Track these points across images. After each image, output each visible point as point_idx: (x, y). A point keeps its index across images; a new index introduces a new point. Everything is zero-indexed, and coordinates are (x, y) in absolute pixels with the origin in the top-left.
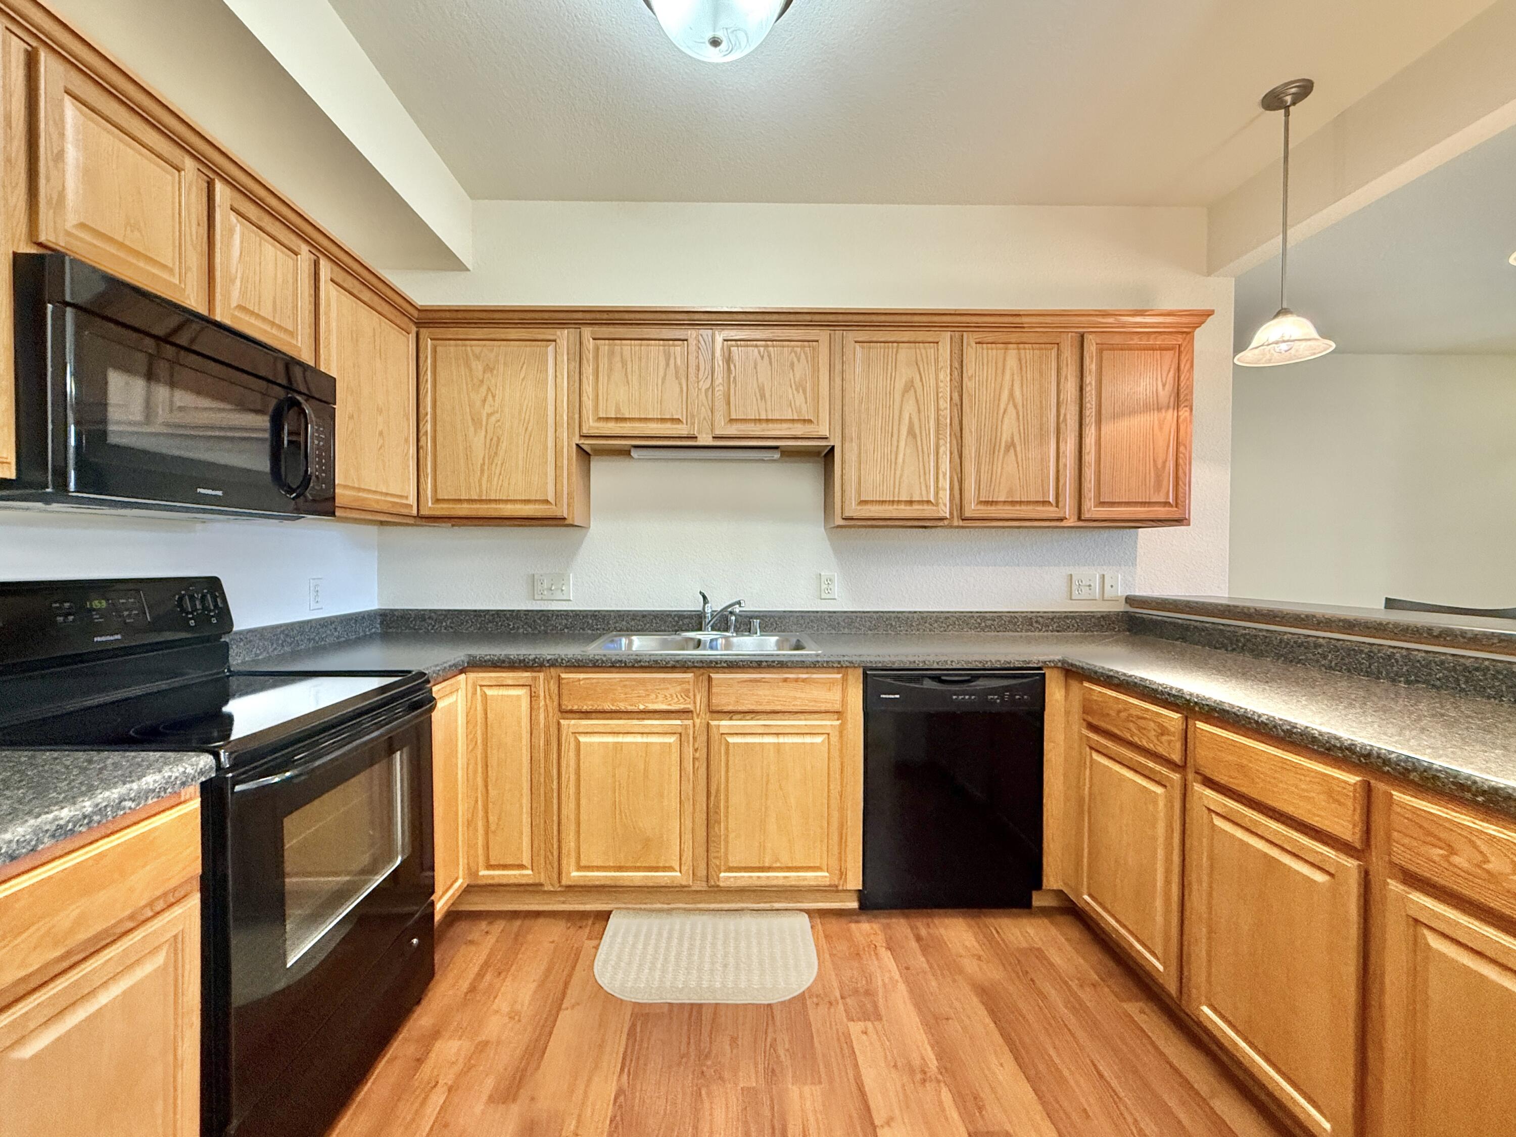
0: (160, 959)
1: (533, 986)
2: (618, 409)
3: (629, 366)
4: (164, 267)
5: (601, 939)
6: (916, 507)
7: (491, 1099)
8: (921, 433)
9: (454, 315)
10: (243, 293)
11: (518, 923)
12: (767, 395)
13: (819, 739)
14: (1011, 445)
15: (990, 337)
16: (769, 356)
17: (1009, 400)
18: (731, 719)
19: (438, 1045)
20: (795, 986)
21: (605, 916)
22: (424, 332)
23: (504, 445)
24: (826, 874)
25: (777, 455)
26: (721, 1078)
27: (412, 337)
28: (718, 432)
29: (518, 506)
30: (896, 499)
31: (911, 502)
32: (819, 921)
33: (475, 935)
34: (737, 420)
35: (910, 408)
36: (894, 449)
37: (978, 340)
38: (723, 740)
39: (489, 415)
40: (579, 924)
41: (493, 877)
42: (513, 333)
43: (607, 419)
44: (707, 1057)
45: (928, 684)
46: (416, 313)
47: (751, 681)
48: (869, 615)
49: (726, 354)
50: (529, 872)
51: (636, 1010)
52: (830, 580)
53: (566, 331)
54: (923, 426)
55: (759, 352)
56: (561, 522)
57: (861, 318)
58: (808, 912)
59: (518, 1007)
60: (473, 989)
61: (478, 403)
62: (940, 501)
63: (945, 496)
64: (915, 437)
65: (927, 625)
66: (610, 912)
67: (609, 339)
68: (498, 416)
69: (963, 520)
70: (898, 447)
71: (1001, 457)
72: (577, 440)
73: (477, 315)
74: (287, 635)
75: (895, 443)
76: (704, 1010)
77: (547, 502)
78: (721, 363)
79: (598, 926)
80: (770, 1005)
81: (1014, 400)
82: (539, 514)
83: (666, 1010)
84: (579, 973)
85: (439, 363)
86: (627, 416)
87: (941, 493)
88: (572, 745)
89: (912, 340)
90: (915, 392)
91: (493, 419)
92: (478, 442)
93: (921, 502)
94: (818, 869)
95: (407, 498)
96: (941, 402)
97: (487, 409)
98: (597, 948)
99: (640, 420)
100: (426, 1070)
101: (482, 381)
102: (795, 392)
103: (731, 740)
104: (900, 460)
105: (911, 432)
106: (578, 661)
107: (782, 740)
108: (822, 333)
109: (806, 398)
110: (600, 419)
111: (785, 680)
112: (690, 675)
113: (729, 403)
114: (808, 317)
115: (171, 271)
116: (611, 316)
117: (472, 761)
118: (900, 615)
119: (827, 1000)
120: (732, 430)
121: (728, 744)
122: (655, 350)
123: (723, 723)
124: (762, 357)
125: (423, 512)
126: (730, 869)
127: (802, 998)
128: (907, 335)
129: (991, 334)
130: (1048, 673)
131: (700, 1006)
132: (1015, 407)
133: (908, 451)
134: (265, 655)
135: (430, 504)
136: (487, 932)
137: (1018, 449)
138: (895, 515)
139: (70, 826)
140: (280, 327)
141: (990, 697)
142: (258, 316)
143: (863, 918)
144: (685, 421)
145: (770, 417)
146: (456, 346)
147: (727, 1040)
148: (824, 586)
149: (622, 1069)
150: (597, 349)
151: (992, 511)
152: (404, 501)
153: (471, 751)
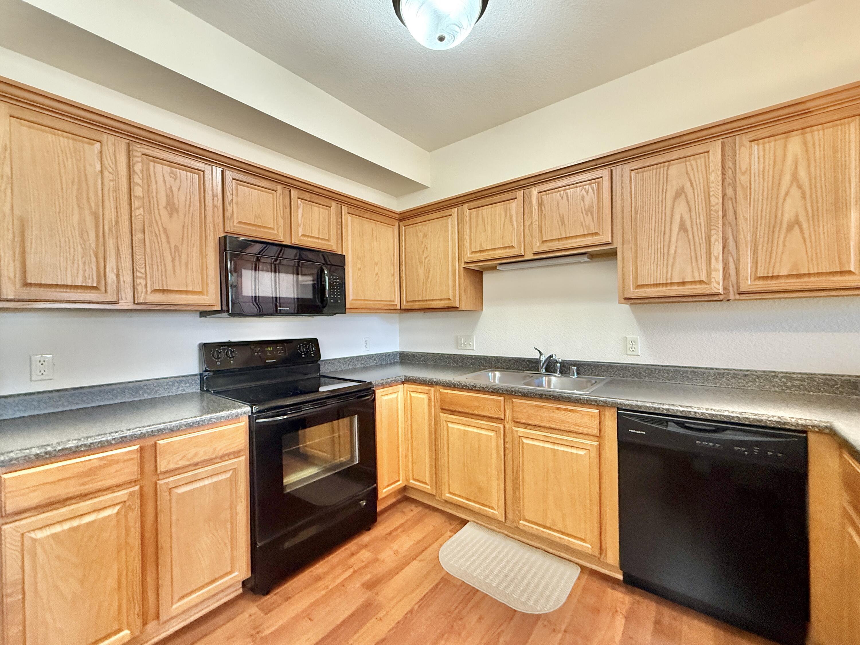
0: (228, 475)
1: (412, 543)
2: (481, 245)
3: (486, 221)
4: (270, 228)
5: (455, 533)
6: (688, 287)
7: (363, 585)
8: (692, 228)
9: (411, 213)
10: (304, 229)
11: (427, 511)
12: (566, 222)
13: (582, 452)
14: (796, 222)
15: (767, 132)
16: (567, 196)
17: (792, 182)
18: (526, 428)
19: (364, 551)
20: (538, 608)
21: (464, 522)
22: (401, 223)
23: (431, 272)
24: (589, 546)
25: (585, 258)
26: (459, 634)
27: (396, 228)
28: (536, 250)
29: (438, 302)
30: (669, 281)
31: (683, 283)
32: (586, 577)
33: (406, 510)
34: (546, 241)
35: (681, 209)
36: (666, 243)
37: (751, 139)
38: (520, 440)
39: (426, 258)
40: (451, 522)
41: (415, 485)
42: (434, 216)
43: (476, 252)
44: (461, 619)
45: (672, 428)
46: (397, 216)
47: (536, 406)
48: (667, 368)
49: (540, 201)
50: (429, 487)
51: (446, 577)
52: (634, 342)
53: (456, 209)
54: (694, 223)
55: (560, 195)
56: (456, 309)
57: (636, 152)
58: (583, 568)
59: (399, 550)
60: (390, 534)
61: (421, 253)
62: (713, 280)
63: (718, 276)
64: (686, 231)
65: (724, 380)
66: (469, 521)
67: (476, 208)
68: (428, 258)
69: (739, 294)
70: (670, 242)
71: (782, 237)
72: (463, 265)
73: (419, 210)
74: (350, 362)
75: (667, 239)
76: (478, 593)
77: (449, 299)
78: (536, 208)
79: (458, 527)
80: (515, 611)
81: (798, 181)
82: (446, 306)
83: (459, 584)
84: (435, 545)
85: (407, 236)
86: (485, 249)
87: (713, 274)
88: (445, 428)
89: (682, 156)
90: (686, 196)
91: (427, 260)
92: (421, 271)
93: (692, 283)
94: (584, 540)
95: (394, 301)
96: (712, 199)
97: (425, 255)
98: (450, 537)
99: (492, 249)
100: (352, 560)
101: (422, 242)
102: (585, 216)
103: (525, 441)
104: (672, 251)
105: (683, 227)
106: (447, 383)
107: (556, 447)
108: (604, 171)
109: (593, 219)
110: (473, 252)
111: (558, 409)
112: (502, 398)
113: (541, 232)
114: (593, 163)
115: (273, 229)
116: (477, 195)
117: (406, 427)
118: (696, 370)
119: (553, 627)
120: (544, 248)
121: (523, 443)
122: (499, 208)
123: (520, 429)
124: (562, 198)
125: (403, 307)
126: (526, 520)
127: (537, 617)
128: (676, 154)
129: (767, 130)
130: (812, 438)
131: (478, 591)
132: (800, 187)
133: (680, 244)
134: (340, 369)
135: (405, 304)
136: (412, 510)
137: (805, 226)
138: (668, 293)
139: (191, 424)
140: (322, 239)
141: (736, 448)
142: (311, 237)
143: (621, 589)
144: (516, 247)
145: (568, 236)
146: (412, 227)
147: (477, 617)
148: (629, 346)
149: (418, 602)
150: (470, 214)
151: (772, 285)
152: (393, 303)
153: (406, 422)
